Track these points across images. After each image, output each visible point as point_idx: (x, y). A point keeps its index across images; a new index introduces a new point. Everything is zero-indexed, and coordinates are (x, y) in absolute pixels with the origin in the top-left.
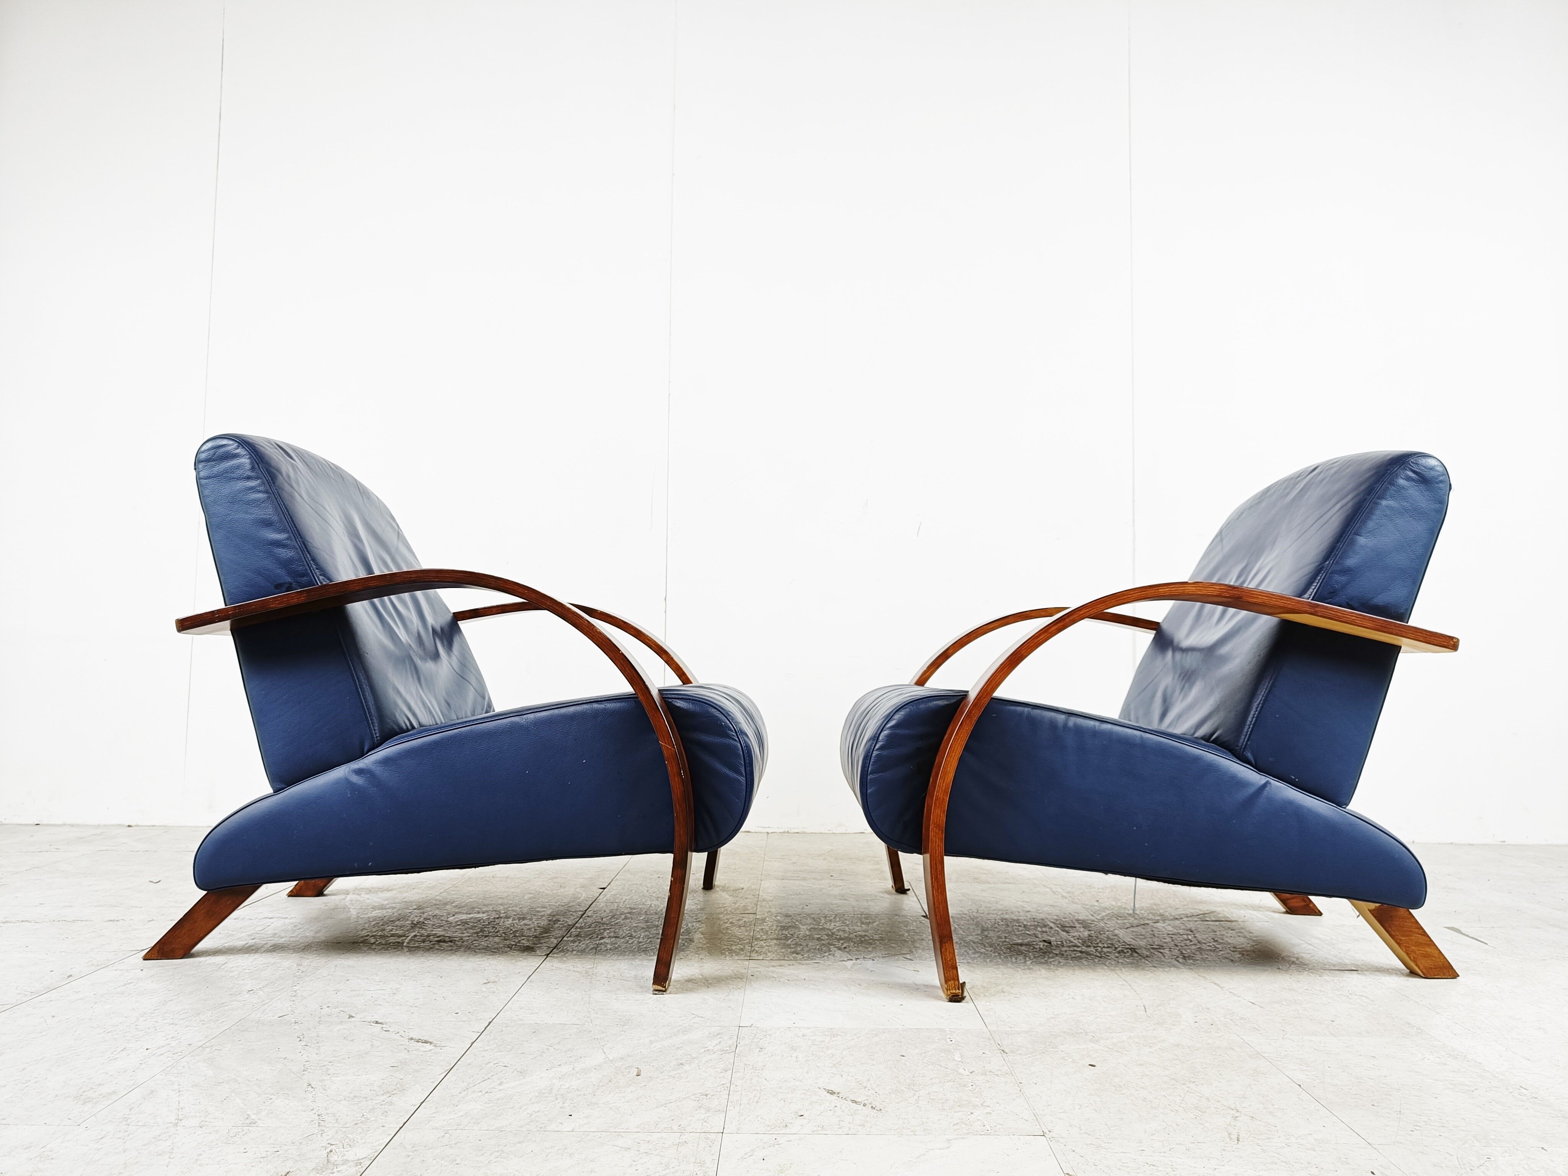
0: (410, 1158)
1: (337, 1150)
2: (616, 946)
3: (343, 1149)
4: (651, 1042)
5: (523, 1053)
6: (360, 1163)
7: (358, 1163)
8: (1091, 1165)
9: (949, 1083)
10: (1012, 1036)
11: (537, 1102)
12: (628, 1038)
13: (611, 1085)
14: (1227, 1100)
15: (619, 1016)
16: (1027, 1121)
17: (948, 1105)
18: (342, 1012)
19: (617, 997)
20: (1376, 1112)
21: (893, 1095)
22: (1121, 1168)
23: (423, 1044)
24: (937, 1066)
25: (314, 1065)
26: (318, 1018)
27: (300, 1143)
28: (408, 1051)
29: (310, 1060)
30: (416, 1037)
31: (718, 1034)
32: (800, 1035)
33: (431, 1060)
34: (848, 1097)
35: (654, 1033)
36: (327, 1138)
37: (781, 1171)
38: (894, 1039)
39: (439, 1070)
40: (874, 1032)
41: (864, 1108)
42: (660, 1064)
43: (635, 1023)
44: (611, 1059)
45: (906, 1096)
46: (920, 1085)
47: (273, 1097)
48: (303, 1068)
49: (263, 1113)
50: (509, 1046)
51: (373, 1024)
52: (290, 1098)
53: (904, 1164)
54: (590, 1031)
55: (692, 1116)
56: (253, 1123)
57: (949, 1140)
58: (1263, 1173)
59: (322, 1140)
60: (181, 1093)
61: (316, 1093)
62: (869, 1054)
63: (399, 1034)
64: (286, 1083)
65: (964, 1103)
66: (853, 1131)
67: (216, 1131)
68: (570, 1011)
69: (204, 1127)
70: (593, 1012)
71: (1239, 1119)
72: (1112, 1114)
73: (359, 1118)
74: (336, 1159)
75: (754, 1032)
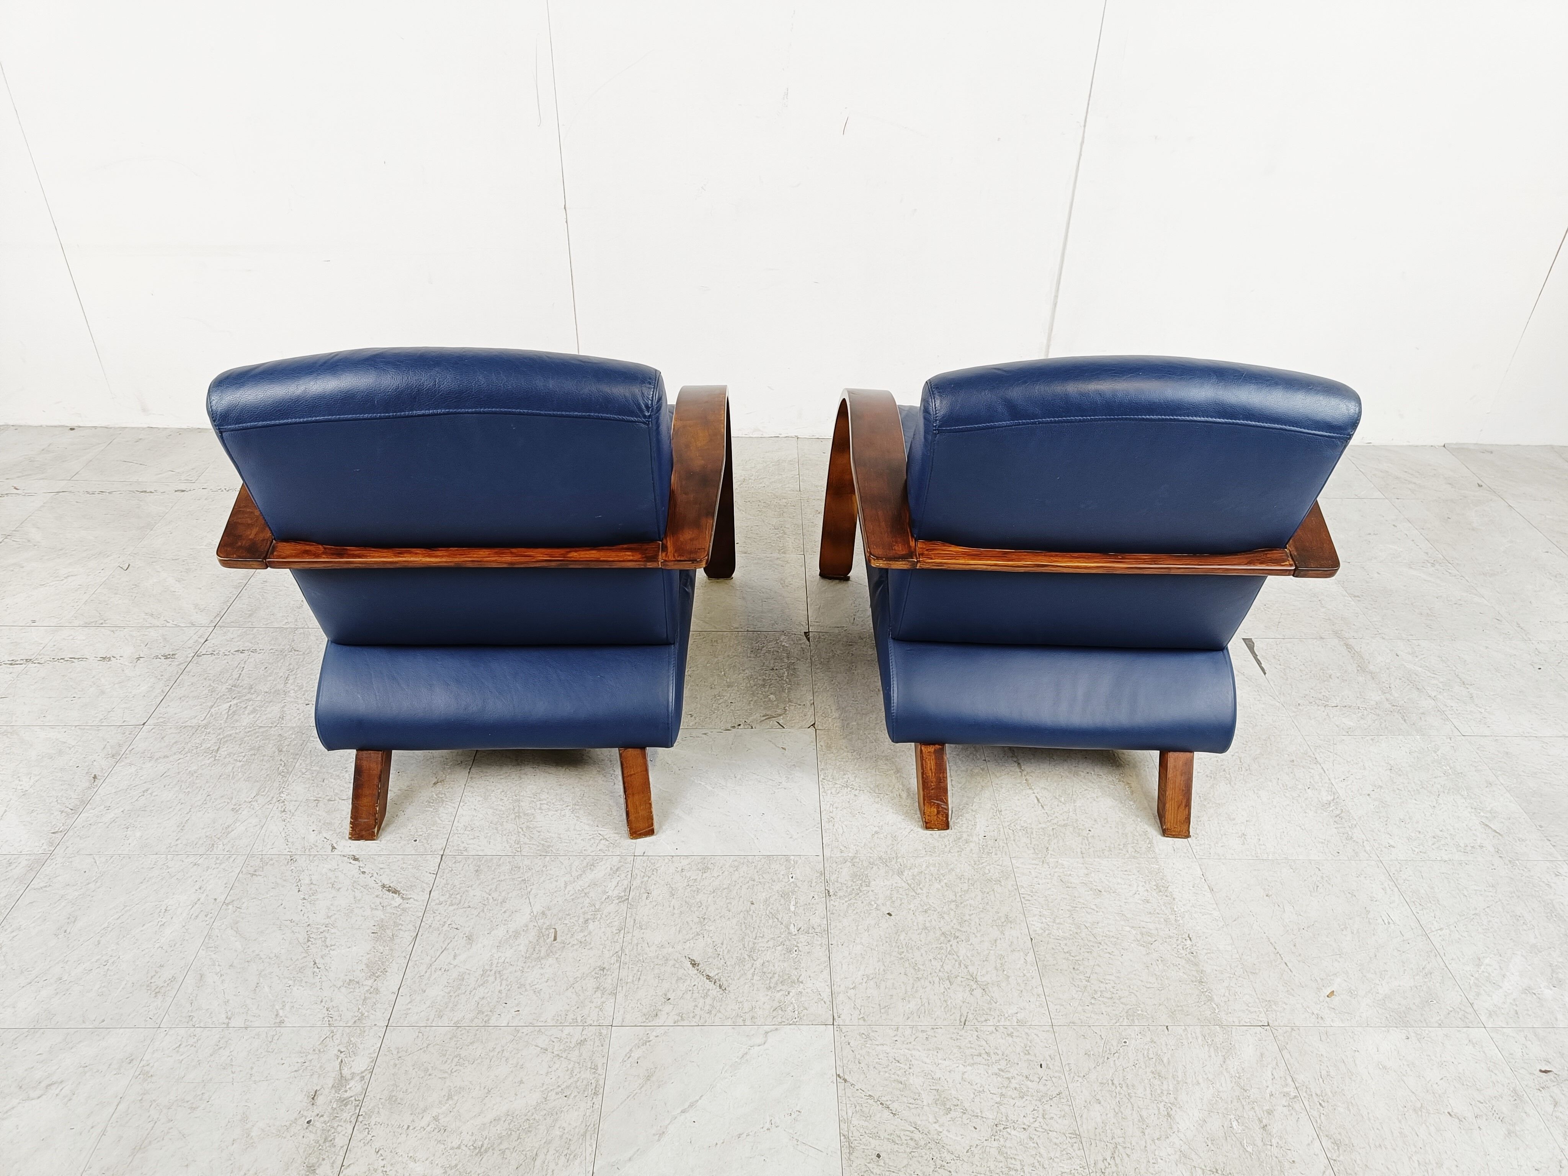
0: (397, 1067)
1: (346, 1061)
3: (350, 1059)
4: (566, 884)
5: (469, 908)
8: (857, 1062)
9: (780, 948)
10: (840, 866)
11: (482, 985)
12: (548, 878)
13: (535, 956)
14: (973, 965)
15: (543, 840)
16: (825, 1003)
17: (774, 980)
18: (325, 840)
19: (541, 804)
20: (1073, 979)
21: (737, 967)
22: (876, 1066)
23: (393, 894)
24: (776, 920)
25: (315, 931)
26: (307, 850)
27: (319, 1051)
28: (383, 907)
29: (310, 922)
30: (387, 882)
31: (617, 870)
32: (680, 869)
33: (401, 922)
34: (705, 970)
35: (569, 870)
36: (337, 1042)
37: (648, 1078)
38: (749, 876)
39: (408, 937)
40: (736, 864)
41: (714, 987)
42: (571, 921)
43: (554, 851)
44: (535, 913)
45: (746, 968)
46: (759, 950)
47: (291, 982)
48: (307, 937)
49: (287, 1007)
50: (458, 896)
51: (352, 861)
52: (303, 984)
53: (731, 1066)
54: (519, 868)
55: (591, 1002)
56: (282, 1022)
57: (767, 1033)
58: (969, 1068)
59: (334, 1046)
60: (223, 978)
61: (322, 975)
62: (728, 901)
63: (373, 878)
64: (298, 959)
65: (786, 977)
66: (702, 1021)
67: (258, 1034)
68: (504, 832)
69: (249, 1029)
70: (522, 833)
71: (974, 993)
72: (887, 990)
73: (356, 1014)
74: (346, 1072)
75: (645, 865)
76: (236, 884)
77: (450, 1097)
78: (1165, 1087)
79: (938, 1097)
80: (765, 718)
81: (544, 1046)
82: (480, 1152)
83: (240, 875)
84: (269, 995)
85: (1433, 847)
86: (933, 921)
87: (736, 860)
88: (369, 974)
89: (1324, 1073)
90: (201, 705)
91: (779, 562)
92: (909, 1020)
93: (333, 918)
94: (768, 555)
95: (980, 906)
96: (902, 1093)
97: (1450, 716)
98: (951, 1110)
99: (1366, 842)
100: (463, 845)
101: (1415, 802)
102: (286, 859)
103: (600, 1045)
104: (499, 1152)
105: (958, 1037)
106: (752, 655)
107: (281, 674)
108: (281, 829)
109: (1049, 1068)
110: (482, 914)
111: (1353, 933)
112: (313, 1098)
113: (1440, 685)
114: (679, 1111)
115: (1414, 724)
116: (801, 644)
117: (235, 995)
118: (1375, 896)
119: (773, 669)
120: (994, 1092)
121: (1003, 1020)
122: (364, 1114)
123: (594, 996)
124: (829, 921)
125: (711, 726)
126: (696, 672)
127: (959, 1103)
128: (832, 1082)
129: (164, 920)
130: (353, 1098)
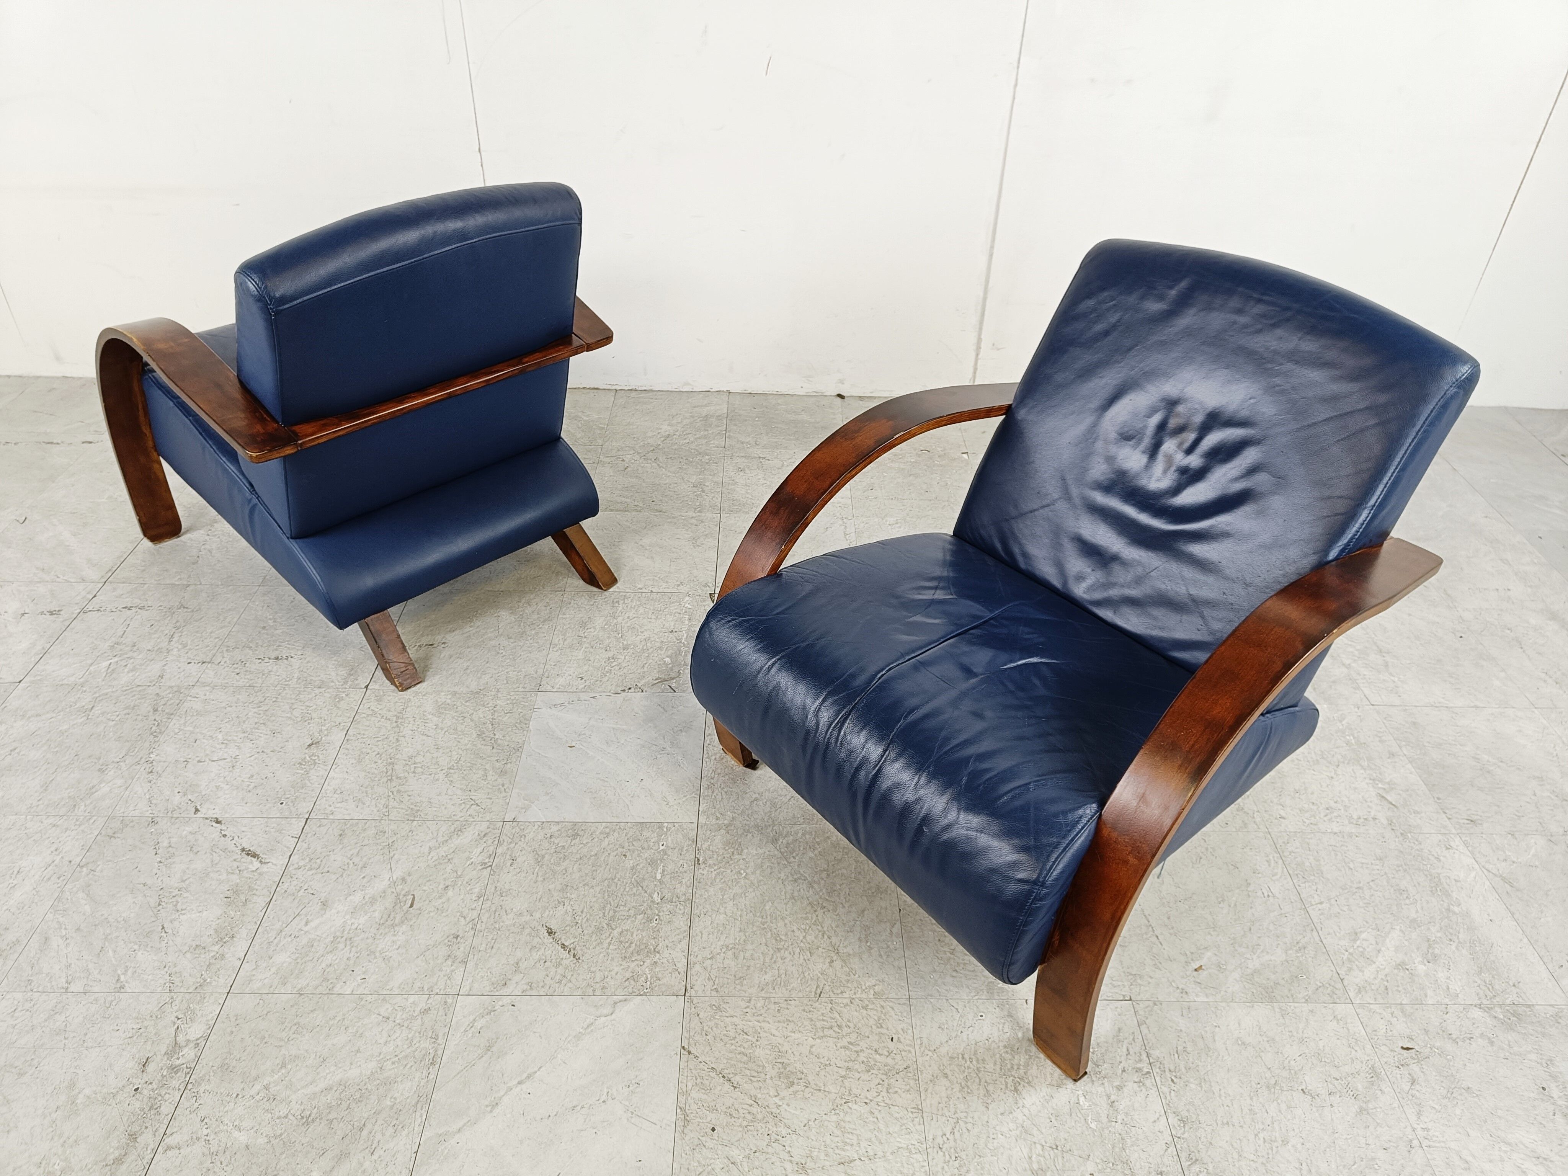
1: (182, 1027)
3: (187, 1026)
4: (430, 851)
5: (328, 872)
8: (704, 1034)
9: (640, 917)
10: (713, 834)
11: (331, 952)
12: (413, 843)
13: (389, 923)
14: (837, 936)
15: (412, 804)
16: (679, 973)
17: (630, 950)
18: (190, 802)
19: (415, 767)
20: (937, 951)
21: (594, 936)
22: (724, 1038)
23: (253, 859)
24: (640, 888)
25: (167, 895)
26: (170, 813)
27: (157, 1017)
28: (240, 871)
29: (164, 886)
30: (247, 846)
31: (484, 836)
32: (549, 835)
33: (256, 887)
34: (560, 939)
35: (435, 835)
36: (175, 1008)
37: (488, 1048)
38: (619, 843)
39: (261, 901)
40: (607, 830)
41: (568, 956)
42: (431, 887)
43: (423, 816)
44: (395, 878)
45: (603, 937)
46: (619, 919)
47: (136, 947)
48: (158, 901)
49: (129, 973)
50: (318, 861)
51: (214, 824)
52: (149, 949)
53: (575, 1037)
54: (385, 832)
55: (441, 970)
56: (122, 987)
57: (615, 1003)
58: (818, 1041)
59: (172, 1012)
60: (68, 941)
61: (168, 940)
62: (594, 868)
63: (234, 842)
64: (146, 924)
65: (642, 947)
66: (551, 990)
67: (96, 1000)
68: (374, 796)
69: (87, 994)
70: (392, 796)
71: (834, 964)
72: (745, 961)
73: (199, 980)
74: (181, 1038)
75: (514, 831)
76: (93, 847)
77: (284, 1066)
78: (1016, 1061)
79: (782, 1070)
80: (657, 681)
81: (387, 1015)
82: (307, 1121)
83: (99, 837)
84: (113, 959)
85: (1325, 819)
86: (802, 890)
87: (607, 827)
88: (217, 940)
89: (1180, 1048)
90: (81, 662)
91: (693, 521)
92: (763, 992)
93: (187, 882)
94: (683, 514)
95: (853, 876)
96: (746, 1066)
97: (1361, 685)
98: (794, 1083)
99: (1256, 814)
100: (331, 808)
101: (1313, 772)
102: (147, 821)
103: (444, 1014)
104: (327, 1122)
105: (812, 1009)
106: (653, 617)
107: (166, 632)
108: (146, 791)
109: (900, 1042)
110: (340, 879)
111: (1230, 906)
112: (144, 1066)
113: (1356, 653)
114: (516, 1082)
115: (1323, 693)
116: (704, 606)
117: (78, 959)
118: (1259, 868)
119: (672, 631)
120: (841, 1066)
121: (860, 992)
122: (194, 1081)
123: (444, 964)
124: (695, 890)
125: (600, 690)
126: (592, 634)
127: (803, 1076)
128: (676, 1054)
129: (15, 882)
130: (185, 1066)
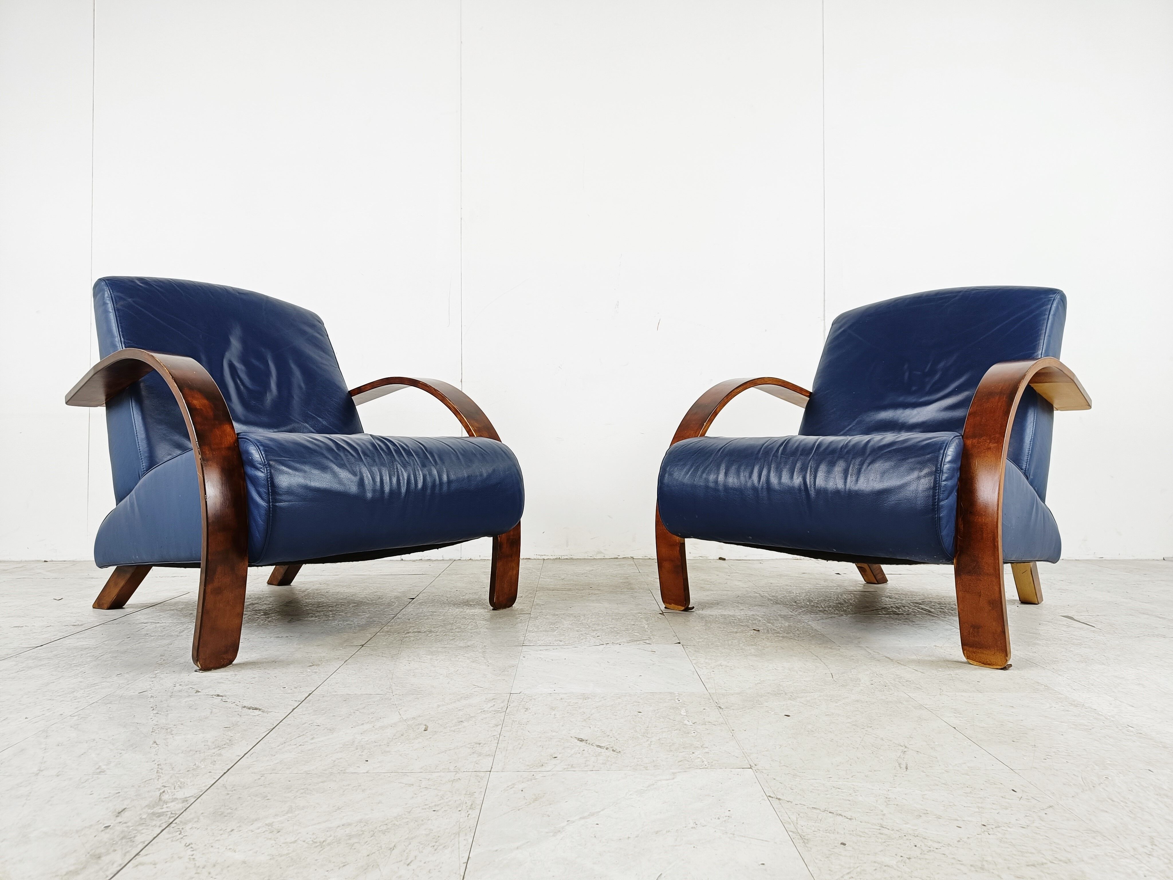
0: (229, 795)
1: (169, 791)
2: (418, 638)
3: (174, 790)
4: (439, 706)
5: (334, 716)
6: (187, 801)
7: (185, 800)
8: (788, 789)
9: (676, 732)
10: (727, 696)
11: (340, 752)
12: (420, 703)
13: (403, 738)
14: (897, 740)
15: (415, 688)
16: (737, 757)
17: (674, 747)
18: (191, 689)
21: (630, 741)
22: (813, 791)
23: (255, 710)
24: (667, 719)
25: (161, 727)
27: (139, 786)
28: (240, 716)
29: (159, 724)
30: (248, 705)
31: (493, 699)
32: (559, 699)
33: (259, 722)
34: (594, 743)
35: (442, 700)
36: (162, 781)
37: (536, 799)
38: (633, 700)
39: (264, 728)
40: (618, 696)
41: (607, 751)
42: (444, 722)
43: (427, 692)
44: (404, 718)
45: (641, 741)
46: (653, 733)
47: (123, 752)
48: (151, 730)
50: (323, 711)
51: (215, 697)
52: (137, 753)
53: (636, 792)
55: (466, 760)
56: (102, 771)
57: (674, 773)
58: (928, 792)
59: (158, 784)
60: (47, 750)
61: (160, 748)
62: (613, 711)
63: (234, 704)
65: (687, 745)
66: (597, 768)
67: (70, 779)
68: (376, 685)
70: (394, 685)
72: (806, 752)
74: (166, 797)
75: (522, 697)
76: (87, 708)
77: (290, 812)
79: (900, 809)
80: (631, 641)
81: (410, 783)
82: (321, 845)
83: (94, 704)
84: (95, 758)
88: (213, 747)
91: (628, 592)
92: (840, 767)
93: (184, 722)
96: (854, 807)
98: (921, 816)
100: (333, 690)
105: (904, 776)
110: (346, 719)
112: (119, 813)
114: (577, 818)
117: (55, 759)
120: (969, 806)
122: (179, 822)
123: (470, 757)
124: (725, 719)
125: (580, 644)
127: (928, 812)
128: (763, 800)
130: (169, 813)
